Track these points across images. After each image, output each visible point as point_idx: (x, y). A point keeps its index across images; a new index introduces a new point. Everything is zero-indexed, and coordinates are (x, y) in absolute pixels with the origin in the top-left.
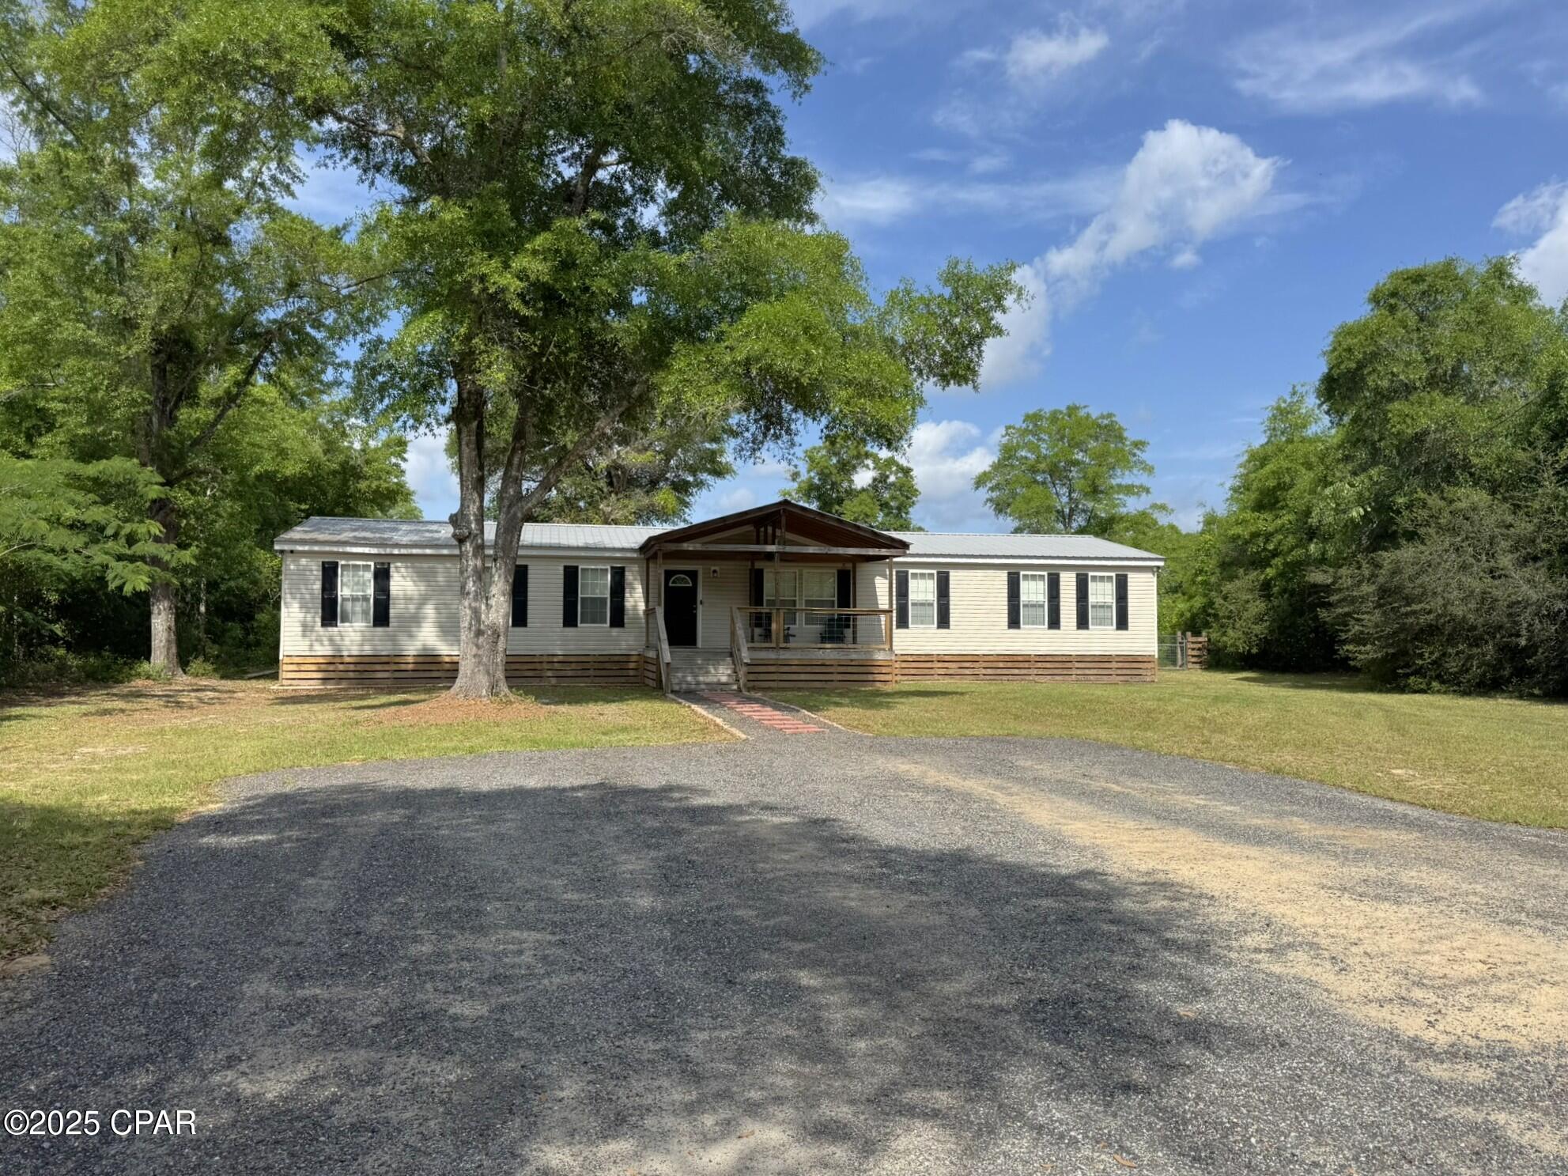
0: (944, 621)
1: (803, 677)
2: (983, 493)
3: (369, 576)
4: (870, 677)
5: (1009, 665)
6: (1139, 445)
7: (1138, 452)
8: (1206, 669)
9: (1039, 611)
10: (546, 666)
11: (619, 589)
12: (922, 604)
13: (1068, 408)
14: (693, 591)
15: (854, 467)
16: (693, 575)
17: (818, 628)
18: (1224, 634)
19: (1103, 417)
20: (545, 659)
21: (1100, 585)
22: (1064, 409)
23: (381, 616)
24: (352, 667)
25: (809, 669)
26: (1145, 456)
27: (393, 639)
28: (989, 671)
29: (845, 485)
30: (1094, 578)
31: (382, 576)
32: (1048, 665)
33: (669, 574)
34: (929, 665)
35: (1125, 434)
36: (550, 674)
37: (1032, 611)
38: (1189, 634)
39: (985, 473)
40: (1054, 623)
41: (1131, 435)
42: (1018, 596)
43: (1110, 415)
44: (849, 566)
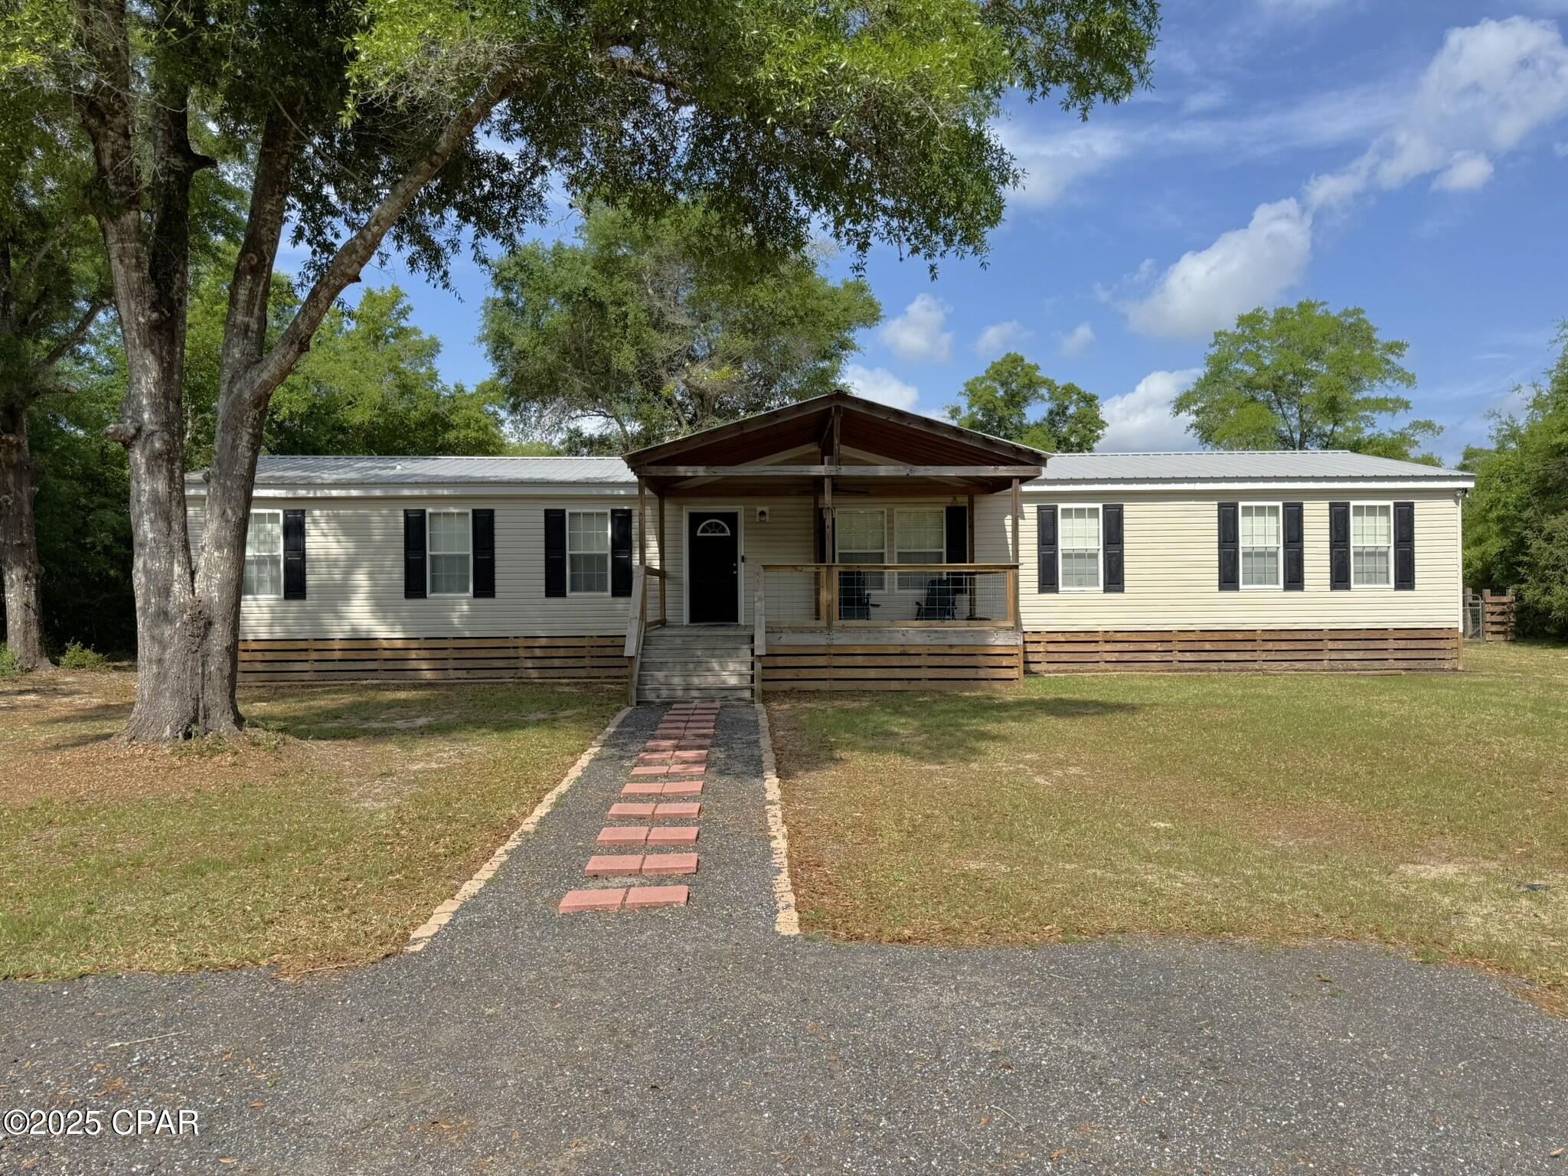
0: (1114, 581)
1: (872, 673)
2: (1188, 418)
3: (277, 530)
4: (982, 674)
5: (1222, 646)
6: (1395, 347)
7: (1392, 358)
8: (1513, 641)
9: (1269, 563)
10: (522, 653)
11: (622, 542)
12: (1080, 556)
13: (1300, 305)
14: (733, 541)
15: (1025, 399)
16: (731, 519)
17: (919, 594)
18: (1547, 591)
19: (1347, 313)
20: (521, 643)
21: (1368, 521)
22: (1294, 306)
23: (295, 586)
24: (259, 656)
25: (880, 661)
26: (1405, 361)
27: (314, 618)
28: (1189, 656)
29: (1015, 420)
30: (1359, 510)
31: (295, 530)
32: (1284, 646)
33: (695, 519)
34: (1091, 647)
35: (1375, 336)
36: (529, 664)
37: (1257, 563)
38: (1487, 592)
39: (1188, 394)
40: (1294, 580)
41: (1382, 337)
42: (1235, 539)
43: (1358, 311)
44: (962, 500)
